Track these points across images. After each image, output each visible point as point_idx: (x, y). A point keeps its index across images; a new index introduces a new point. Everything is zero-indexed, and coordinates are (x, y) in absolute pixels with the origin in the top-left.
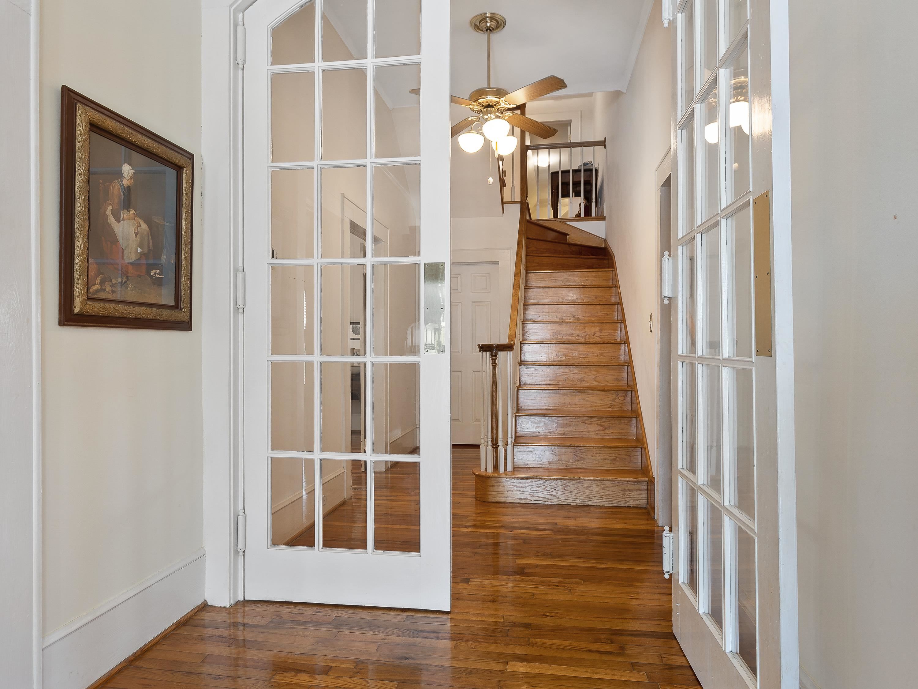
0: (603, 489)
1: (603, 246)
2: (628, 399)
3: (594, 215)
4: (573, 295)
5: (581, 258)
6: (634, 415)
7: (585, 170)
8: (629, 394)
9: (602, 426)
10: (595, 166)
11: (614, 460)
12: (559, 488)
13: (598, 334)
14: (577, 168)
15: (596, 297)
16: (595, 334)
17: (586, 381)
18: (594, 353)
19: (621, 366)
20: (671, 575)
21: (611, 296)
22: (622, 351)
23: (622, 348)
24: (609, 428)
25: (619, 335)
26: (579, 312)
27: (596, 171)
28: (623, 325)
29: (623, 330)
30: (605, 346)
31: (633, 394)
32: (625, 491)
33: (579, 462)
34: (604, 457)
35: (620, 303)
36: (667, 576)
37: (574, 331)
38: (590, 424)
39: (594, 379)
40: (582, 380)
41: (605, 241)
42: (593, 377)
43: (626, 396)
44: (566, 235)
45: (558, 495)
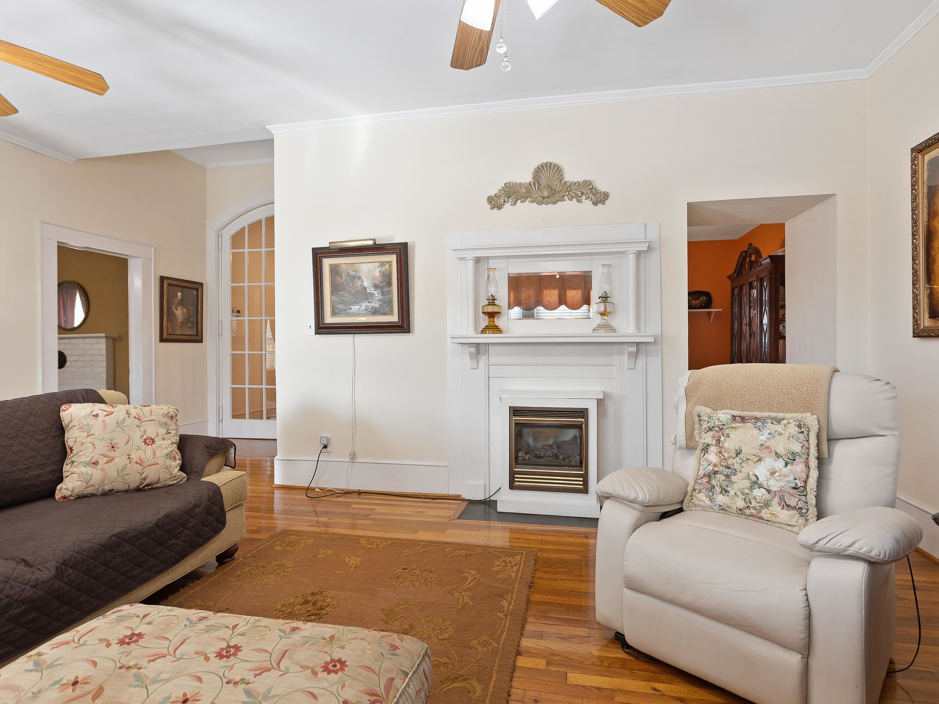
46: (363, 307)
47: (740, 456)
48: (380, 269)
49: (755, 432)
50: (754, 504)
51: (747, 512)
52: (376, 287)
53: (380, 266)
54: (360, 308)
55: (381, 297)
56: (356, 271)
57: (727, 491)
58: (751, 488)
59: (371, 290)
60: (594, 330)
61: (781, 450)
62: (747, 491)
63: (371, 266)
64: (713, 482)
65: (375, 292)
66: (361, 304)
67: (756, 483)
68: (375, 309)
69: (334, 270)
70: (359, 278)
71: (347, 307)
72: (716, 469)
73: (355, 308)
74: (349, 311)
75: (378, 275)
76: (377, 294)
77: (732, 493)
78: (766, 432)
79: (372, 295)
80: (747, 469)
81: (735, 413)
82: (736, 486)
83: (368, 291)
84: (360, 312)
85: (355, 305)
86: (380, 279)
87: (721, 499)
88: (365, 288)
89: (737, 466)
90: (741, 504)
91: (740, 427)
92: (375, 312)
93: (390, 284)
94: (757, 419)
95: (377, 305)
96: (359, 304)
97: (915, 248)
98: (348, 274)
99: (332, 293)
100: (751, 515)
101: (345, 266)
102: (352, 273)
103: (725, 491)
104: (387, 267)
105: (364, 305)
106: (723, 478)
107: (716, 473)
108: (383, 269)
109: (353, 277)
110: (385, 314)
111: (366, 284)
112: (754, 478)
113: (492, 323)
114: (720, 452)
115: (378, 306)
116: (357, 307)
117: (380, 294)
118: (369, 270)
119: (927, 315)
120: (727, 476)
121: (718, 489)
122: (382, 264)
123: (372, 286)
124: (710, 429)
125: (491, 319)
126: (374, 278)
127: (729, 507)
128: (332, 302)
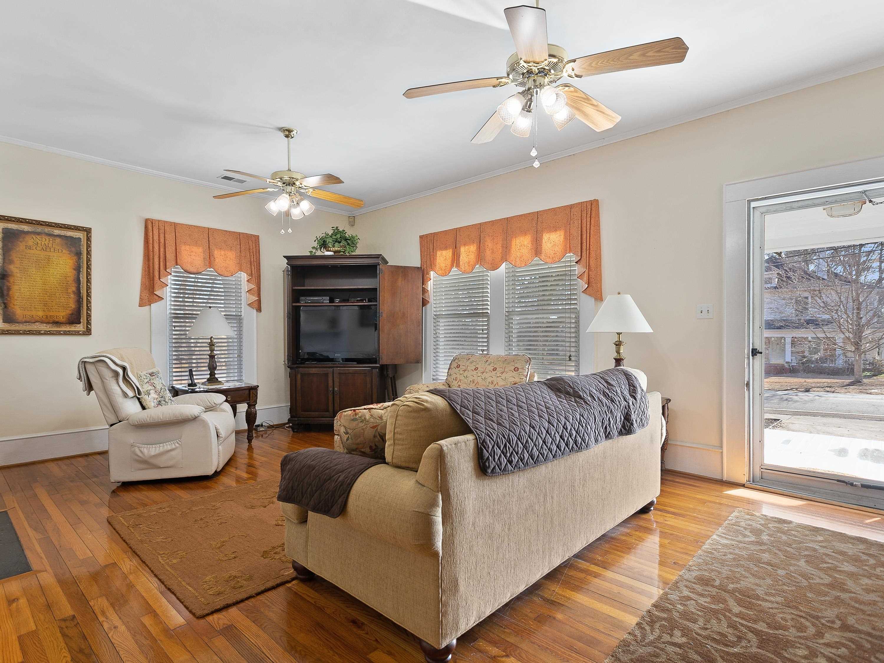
91: (154, 378)
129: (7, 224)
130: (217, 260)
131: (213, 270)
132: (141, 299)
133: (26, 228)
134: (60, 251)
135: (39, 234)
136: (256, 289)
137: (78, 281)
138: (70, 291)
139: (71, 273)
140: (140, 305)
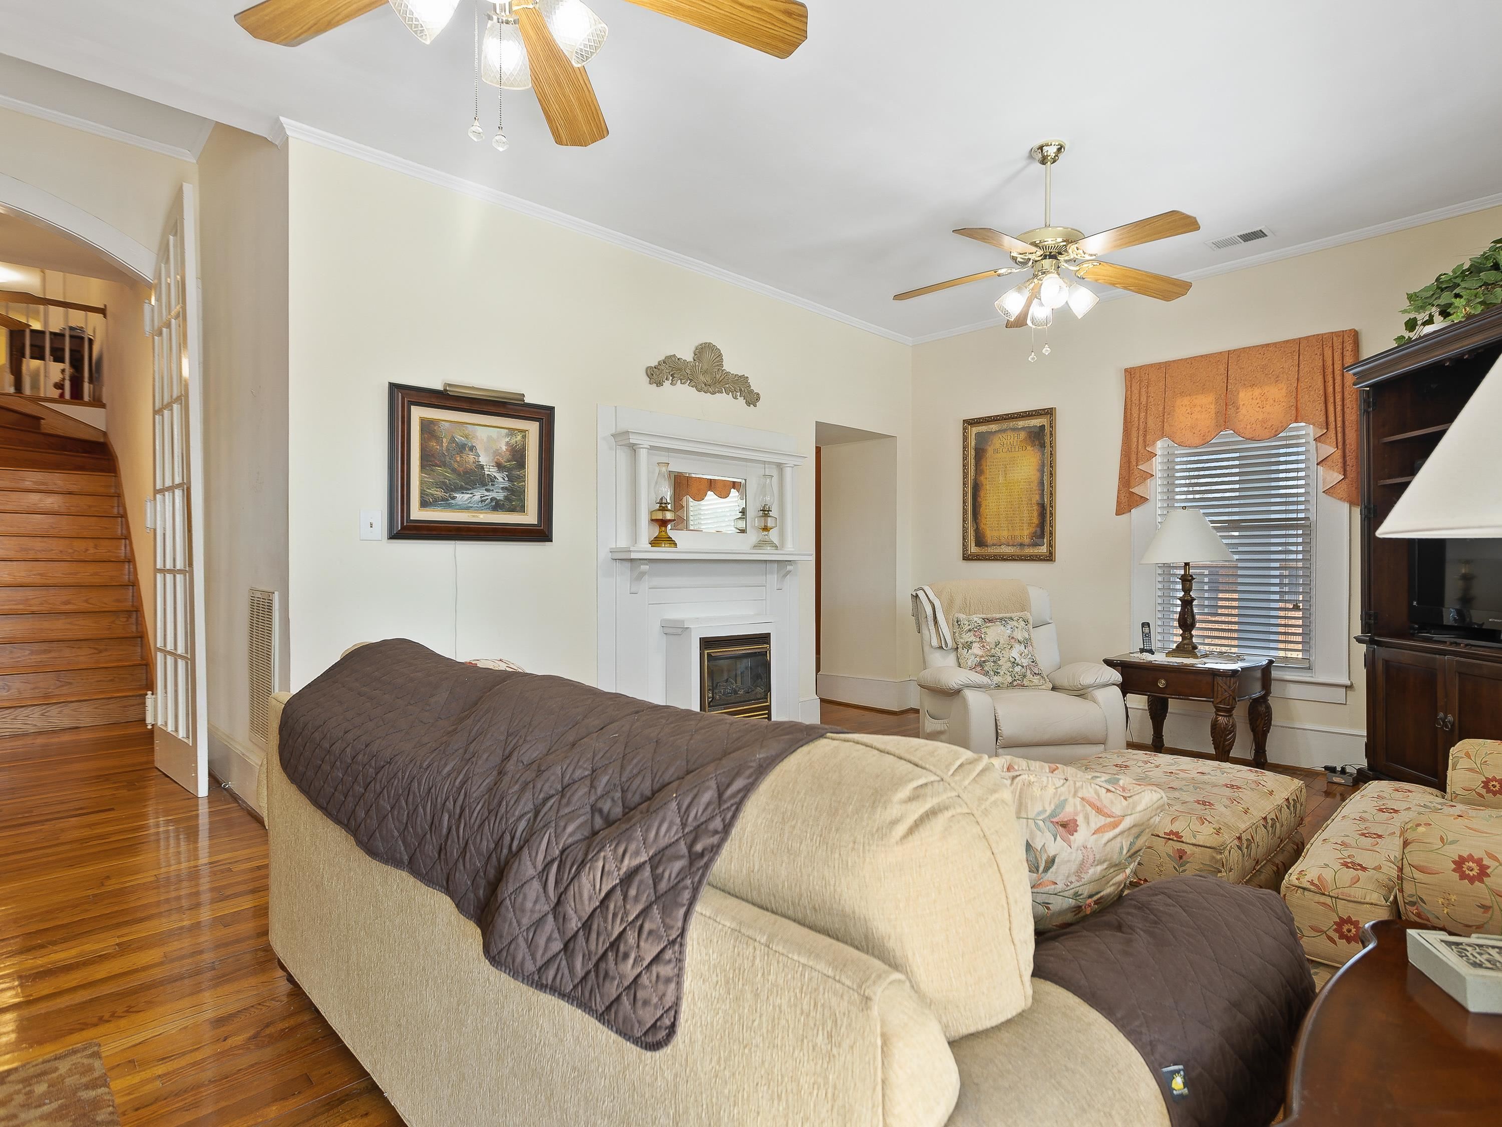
0: (96, 708)
1: (102, 440)
2: (133, 620)
3: (86, 398)
4: (51, 502)
5: (65, 455)
6: (139, 635)
7: (71, 337)
8: (134, 616)
9: (95, 649)
10: (89, 332)
11: (112, 680)
12: (36, 715)
13: (92, 551)
14: (57, 331)
15: (90, 507)
16: (87, 550)
17: (74, 604)
18: (86, 574)
19: (124, 586)
20: (153, 725)
21: (113, 507)
22: (126, 572)
23: (127, 567)
24: (106, 650)
25: (122, 553)
26: (65, 525)
27: (91, 341)
28: (127, 542)
29: (128, 548)
30: (104, 564)
31: (139, 615)
32: (125, 707)
33: (65, 688)
34: (96, 679)
35: (124, 516)
36: (149, 727)
37: (55, 547)
38: (79, 648)
39: (86, 601)
40: (67, 603)
41: (105, 434)
42: (84, 598)
43: (130, 617)
44: (38, 419)
45: (34, 723)
46: (477, 497)
47: (999, 646)
48: (507, 440)
49: (1002, 627)
50: (1017, 677)
51: (1015, 683)
52: (500, 467)
53: (507, 435)
54: (471, 498)
55: (507, 484)
56: (466, 437)
57: (998, 673)
58: (1013, 667)
59: (491, 470)
60: (755, 547)
61: (1020, 638)
62: (1011, 670)
63: (494, 432)
64: (986, 668)
65: (497, 475)
66: (473, 491)
67: (1014, 663)
68: (497, 501)
69: (427, 427)
70: (472, 448)
71: (447, 495)
72: (983, 659)
73: (461, 498)
74: (453, 501)
75: (504, 448)
76: (501, 478)
77: (1002, 673)
78: (1009, 627)
79: (493, 479)
80: (1006, 653)
81: (984, 616)
82: (1003, 668)
83: (487, 473)
84: (470, 505)
85: (463, 493)
86: (508, 455)
87: (997, 679)
88: (482, 467)
89: (999, 654)
90: (1010, 679)
91: (992, 626)
92: (497, 506)
93: (521, 465)
94: (1001, 619)
95: (500, 496)
96: (470, 492)
97: (965, 494)
98: (453, 440)
99: (423, 467)
100: (1018, 685)
101: (447, 424)
102: (459, 438)
103: (997, 673)
104: (519, 437)
105: (478, 494)
106: (992, 664)
107: (984, 662)
108: (513, 441)
109: (462, 446)
110: (512, 510)
111: (483, 460)
112: (1013, 660)
113: (663, 533)
114: (983, 646)
115: (502, 498)
116: (467, 496)
117: (506, 479)
118: (490, 438)
119: (973, 544)
120: (994, 662)
121: (992, 673)
122: (512, 432)
123: (494, 464)
124: (970, 630)
125: (663, 529)
126: (496, 453)
127: (1003, 684)
128: (422, 483)
129: (978, 428)
130: (1243, 411)
131: (1232, 432)
132: (1119, 503)
133: (994, 427)
134: (1024, 448)
135: (1004, 431)
136: (1339, 453)
137: (1042, 483)
138: (1034, 501)
139: (1034, 475)
140: (1118, 513)
